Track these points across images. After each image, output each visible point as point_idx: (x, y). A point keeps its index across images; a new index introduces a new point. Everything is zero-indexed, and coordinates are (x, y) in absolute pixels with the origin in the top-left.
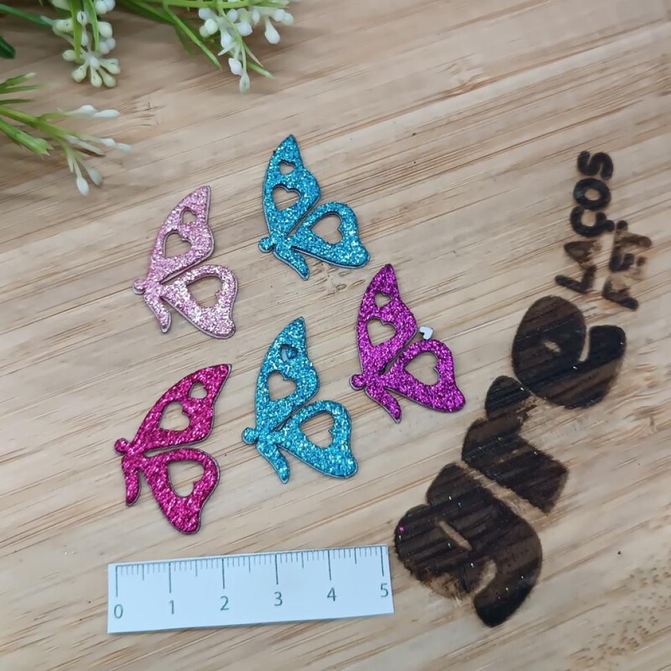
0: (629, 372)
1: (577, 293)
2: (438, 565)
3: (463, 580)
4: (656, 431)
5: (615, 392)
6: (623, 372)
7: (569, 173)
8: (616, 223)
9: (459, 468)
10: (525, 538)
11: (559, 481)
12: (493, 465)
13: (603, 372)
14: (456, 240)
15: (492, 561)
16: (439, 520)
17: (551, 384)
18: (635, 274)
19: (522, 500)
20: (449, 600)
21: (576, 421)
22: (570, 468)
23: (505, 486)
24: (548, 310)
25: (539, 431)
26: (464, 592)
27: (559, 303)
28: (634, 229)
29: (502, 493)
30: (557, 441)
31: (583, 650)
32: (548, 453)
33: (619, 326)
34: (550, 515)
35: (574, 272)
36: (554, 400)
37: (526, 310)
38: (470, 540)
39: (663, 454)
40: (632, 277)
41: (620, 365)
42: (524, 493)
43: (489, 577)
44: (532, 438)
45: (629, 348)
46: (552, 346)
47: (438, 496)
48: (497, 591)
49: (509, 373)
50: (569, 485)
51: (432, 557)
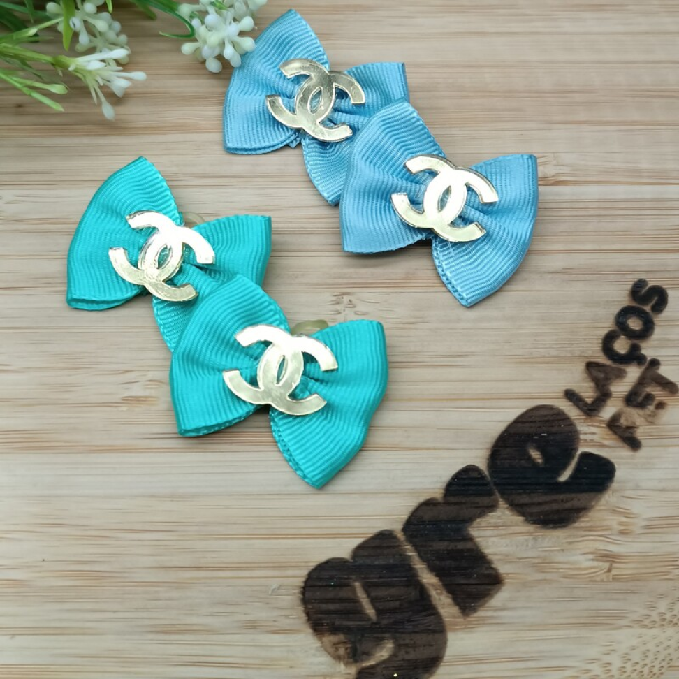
0: (605, 509)
1: (582, 413)
2: (337, 623)
3: (355, 649)
4: (611, 580)
5: (582, 525)
6: (598, 508)
7: (620, 296)
8: (649, 359)
9: (395, 538)
10: (434, 632)
11: (490, 590)
12: (430, 548)
13: (577, 499)
15: (391, 641)
16: (355, 581)
17: (521, 491)
18: (650, 416)
19: (445, 593)
20: (334, 661)
21: (531, 538)
22: (506, 580)
23: (434, 573)
24: (546, 419)
25: (489, 533)
26: (351, 660)
27: (560, 416)
28: (664, 371)
29: (428, 578)
30: (504, 550)
32: (490, 557)
33: (613, 460)
34: (469, 619)
35: (587, 391)
36: (518, 508)
37: (524, 410)
38: (379, 612)
39: (610, 605)
40: (645, 418)
41: (600, 499)
42: (449, 589)
43: (382, 656)
44: (481, 537)
45: (615, 485)
46: (536, 455)
47: (364, 556)
48: (385, 672)
49: (482, 464)
50: (500, 598)
51: (335, 612)
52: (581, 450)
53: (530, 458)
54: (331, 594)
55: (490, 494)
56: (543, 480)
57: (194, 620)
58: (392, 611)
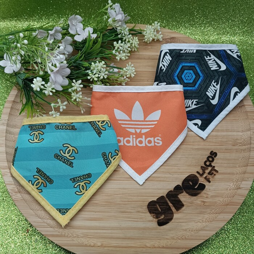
1: (200, 176)
2: (154, 212)
3: (157, 216)
4: (204, 206)
5: (199, 196)
6: (202, 193)
7: (208, 154)
8: (213, 166)
9: (164, 197)
10: (172, 214)
12: (171, 199)
14: (181, 158)
15: (164, 215)
16: (157, 204)
17: (188, 190)
20: (153, 218)
21: (189, 198)
22: (185, 205)
25: (182, 197)
26: (156, 218)
27: (195, 176)
28: (215, 168)
29: (170, 204)
30: (184, 200)
31: (174, 237)
32: (182, 201)
35: (201, 172)
36: (187, 193)
38: (161, 210)
39: (204, 210)
40: (212, 177)
41: (203, 191)
42: (174, 206)
43: (162, 218)
45: (205, 189)
46: (191, 183)
47: (159, 200)
49: (181, 185)
50: (183, 208)
51: (154, 210)
52: (199, 183)
53: (190, 183)
54: (153, 207)
55: (182, 190)
56: (192, 188)
57: (128, 210)
58: (164, 210)
